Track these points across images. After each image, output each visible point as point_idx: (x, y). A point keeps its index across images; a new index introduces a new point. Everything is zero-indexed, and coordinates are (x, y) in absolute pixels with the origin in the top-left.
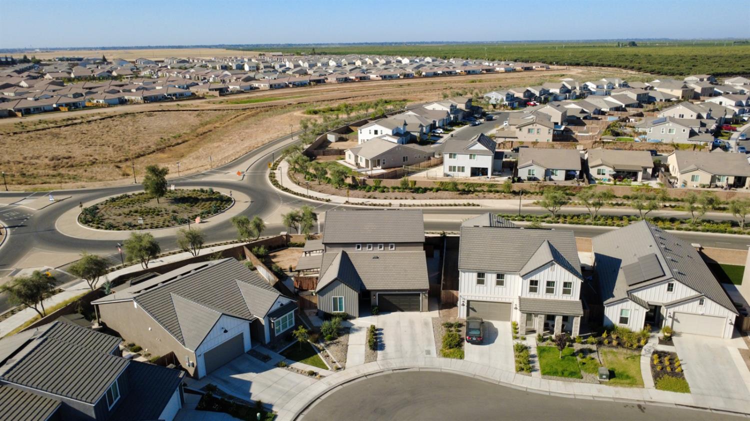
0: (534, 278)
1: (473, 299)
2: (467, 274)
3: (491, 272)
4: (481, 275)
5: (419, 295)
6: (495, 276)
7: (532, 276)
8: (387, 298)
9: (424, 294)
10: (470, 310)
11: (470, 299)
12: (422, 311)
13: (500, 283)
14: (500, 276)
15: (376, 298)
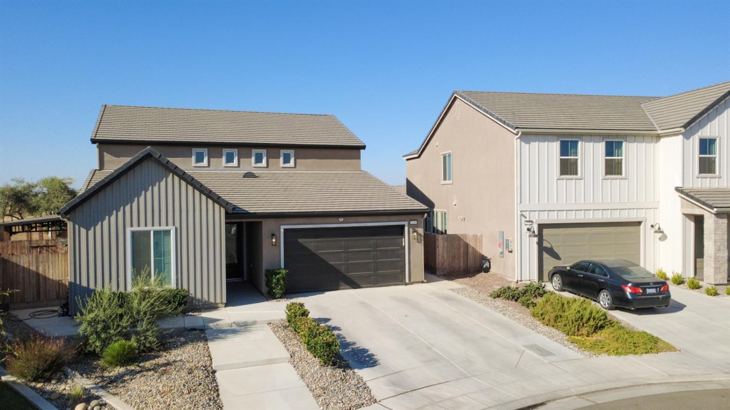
0: (706, 132)
1: (553, 218)
2: (535, 145)
3: (591, 136)
4: (568, 147)
5: (400, 230)
6: (601, 147)
7: (701, 126)
8: (310, 244)
9: (414, 226)
10: (545, 255)
11: (545, 219)
12: (411, 283)
13: (613, 168)
14: (612, 148)
15: (277, 245)
